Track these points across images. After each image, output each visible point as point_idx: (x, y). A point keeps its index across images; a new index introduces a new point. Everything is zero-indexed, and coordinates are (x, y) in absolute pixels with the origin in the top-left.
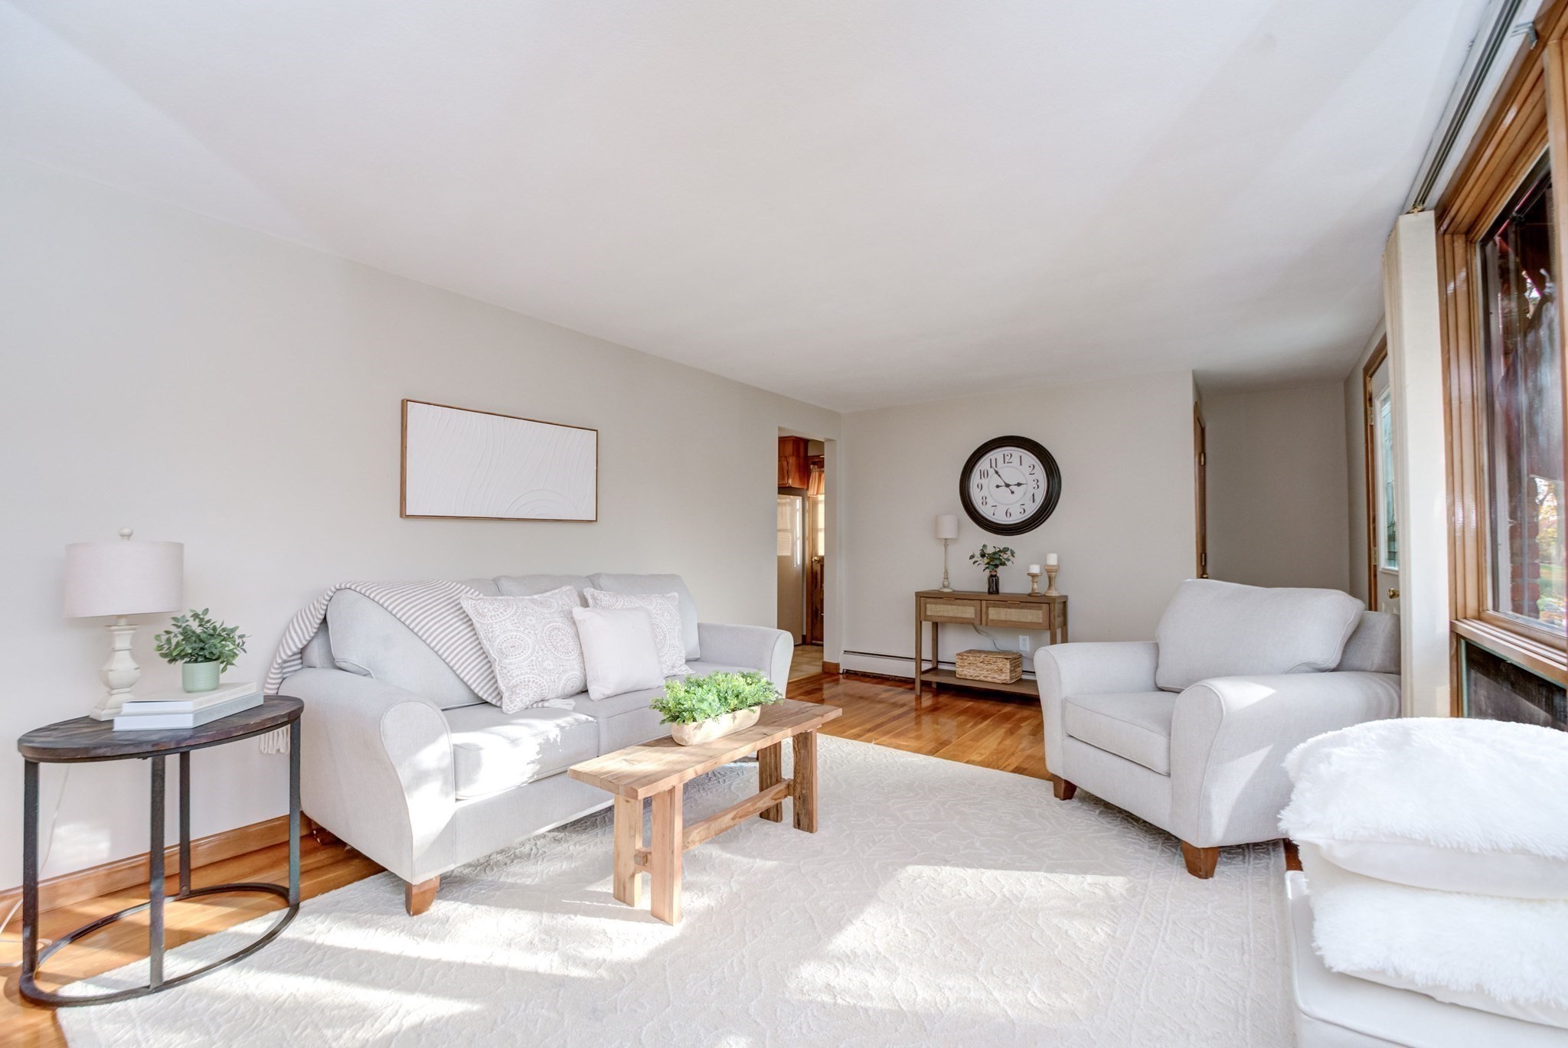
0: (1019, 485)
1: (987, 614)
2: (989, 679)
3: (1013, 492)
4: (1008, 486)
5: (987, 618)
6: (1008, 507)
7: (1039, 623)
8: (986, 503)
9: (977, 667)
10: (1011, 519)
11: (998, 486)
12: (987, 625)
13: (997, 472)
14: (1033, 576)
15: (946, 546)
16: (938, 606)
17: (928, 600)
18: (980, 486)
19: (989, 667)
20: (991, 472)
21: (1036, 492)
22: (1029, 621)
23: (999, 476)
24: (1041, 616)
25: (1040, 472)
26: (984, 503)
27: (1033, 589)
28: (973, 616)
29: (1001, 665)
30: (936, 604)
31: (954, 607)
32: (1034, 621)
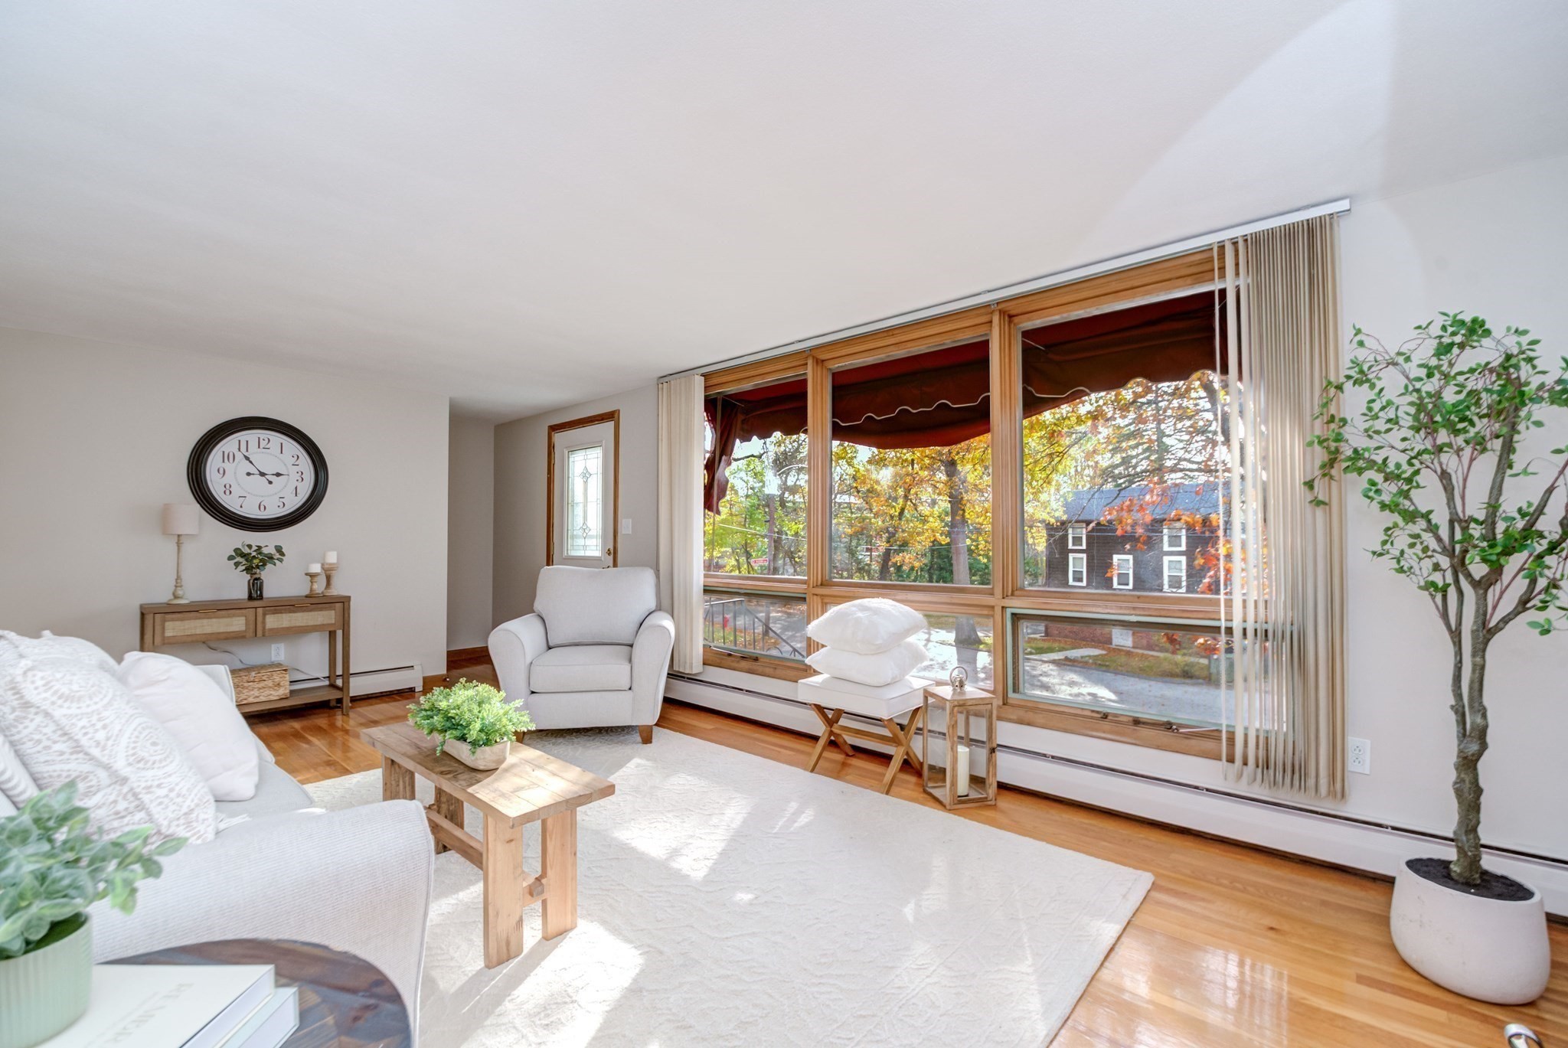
0: (278, 475)
1: (264, 623)
2: (263, 699)
3: (270, 483)
4: (262, 474)
5: (264, 628)
6: (261, 499)
7: (332, 624)
8: (230, 492)
9: (244, 688)
10: (265, 513)
11: (249, 474)
12: (263, 636)
13: (247, 458)
14: (312, 576)
15: (179, 544)
16: (186, 622)
17: (168, 616)
18: (221, 471)
19: (262, 684)
20: (239, 456)
21: (300, 485)
22: (319, 623)
23: (251, 462)
24: (333, 617)
25: (306, 464)
26: (228, 492)
27: (311, 590)
28: (243, 628)
29: (277, 679)
30: (182, 620)
31: (214, 620)
32: (325, 622)
